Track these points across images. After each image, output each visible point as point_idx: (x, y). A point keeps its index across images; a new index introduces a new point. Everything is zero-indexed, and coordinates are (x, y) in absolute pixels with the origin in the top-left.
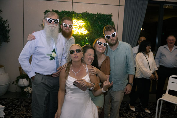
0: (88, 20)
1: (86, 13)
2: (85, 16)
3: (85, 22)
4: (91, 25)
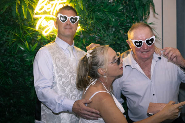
4: (87, 9)
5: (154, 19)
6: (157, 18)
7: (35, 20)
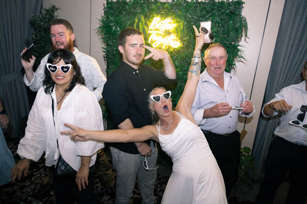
5: (245, 43)
6: (247, 42)
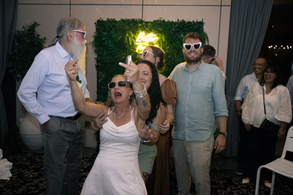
0: (164, 33)
1: (161, 20)
2: (158, 26)
3: (158, 36)
4: (167, 41)
7: (136, 46)
